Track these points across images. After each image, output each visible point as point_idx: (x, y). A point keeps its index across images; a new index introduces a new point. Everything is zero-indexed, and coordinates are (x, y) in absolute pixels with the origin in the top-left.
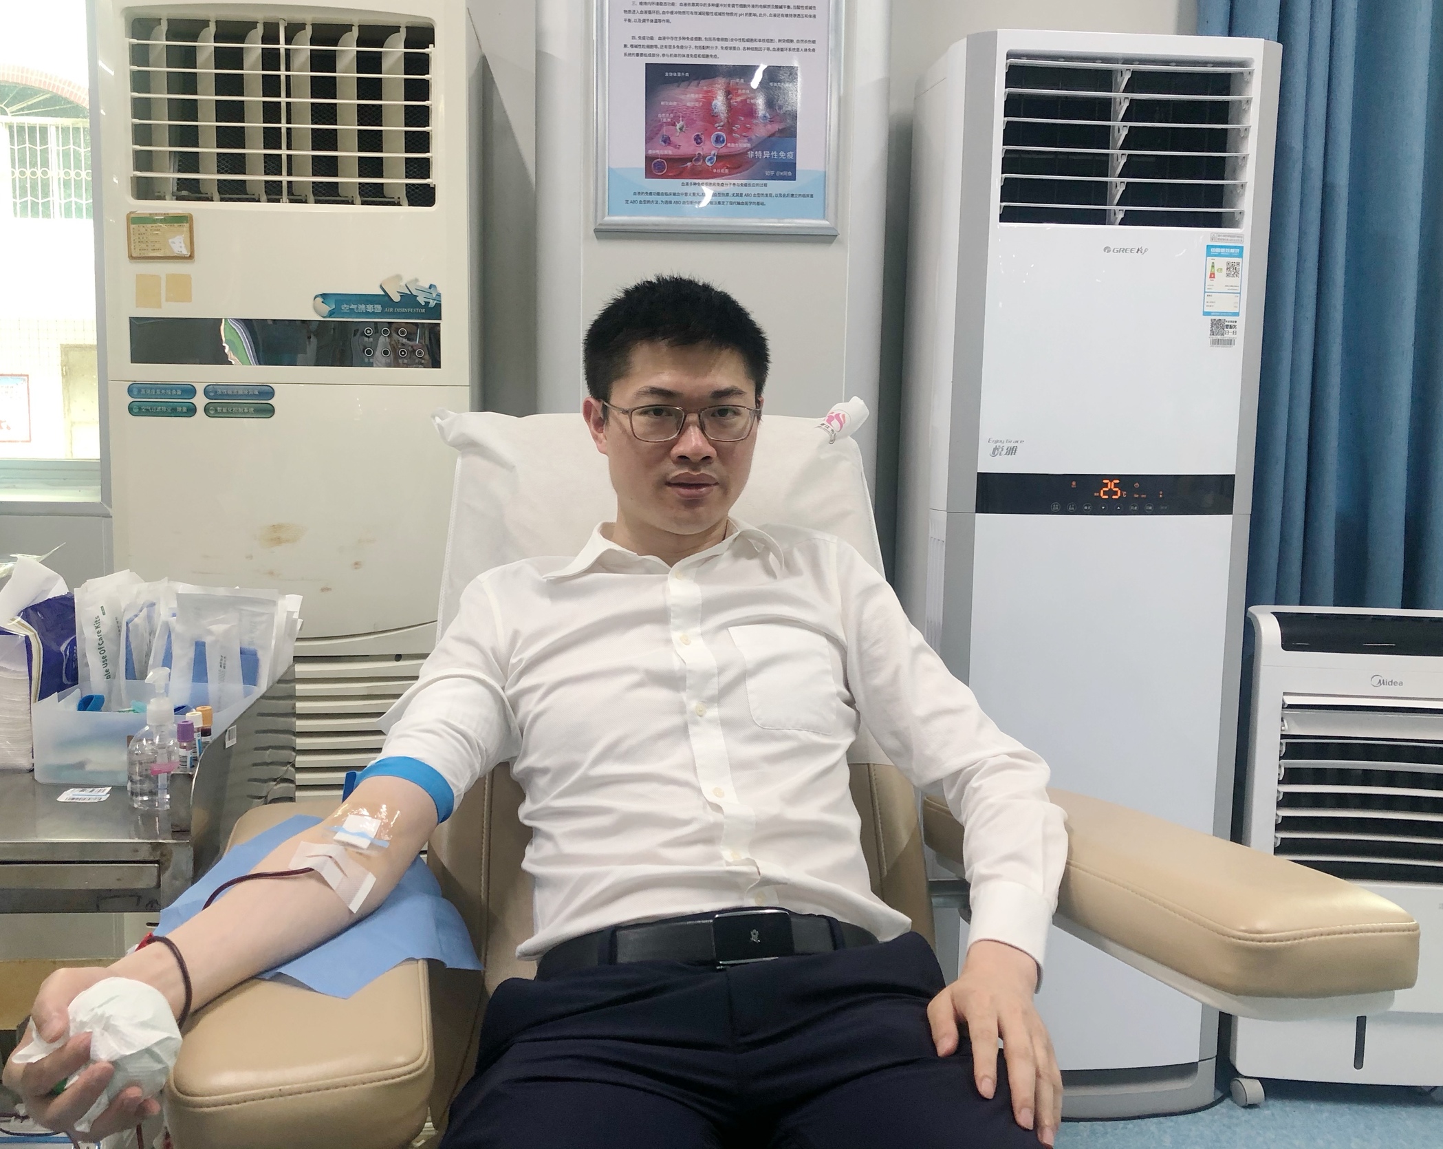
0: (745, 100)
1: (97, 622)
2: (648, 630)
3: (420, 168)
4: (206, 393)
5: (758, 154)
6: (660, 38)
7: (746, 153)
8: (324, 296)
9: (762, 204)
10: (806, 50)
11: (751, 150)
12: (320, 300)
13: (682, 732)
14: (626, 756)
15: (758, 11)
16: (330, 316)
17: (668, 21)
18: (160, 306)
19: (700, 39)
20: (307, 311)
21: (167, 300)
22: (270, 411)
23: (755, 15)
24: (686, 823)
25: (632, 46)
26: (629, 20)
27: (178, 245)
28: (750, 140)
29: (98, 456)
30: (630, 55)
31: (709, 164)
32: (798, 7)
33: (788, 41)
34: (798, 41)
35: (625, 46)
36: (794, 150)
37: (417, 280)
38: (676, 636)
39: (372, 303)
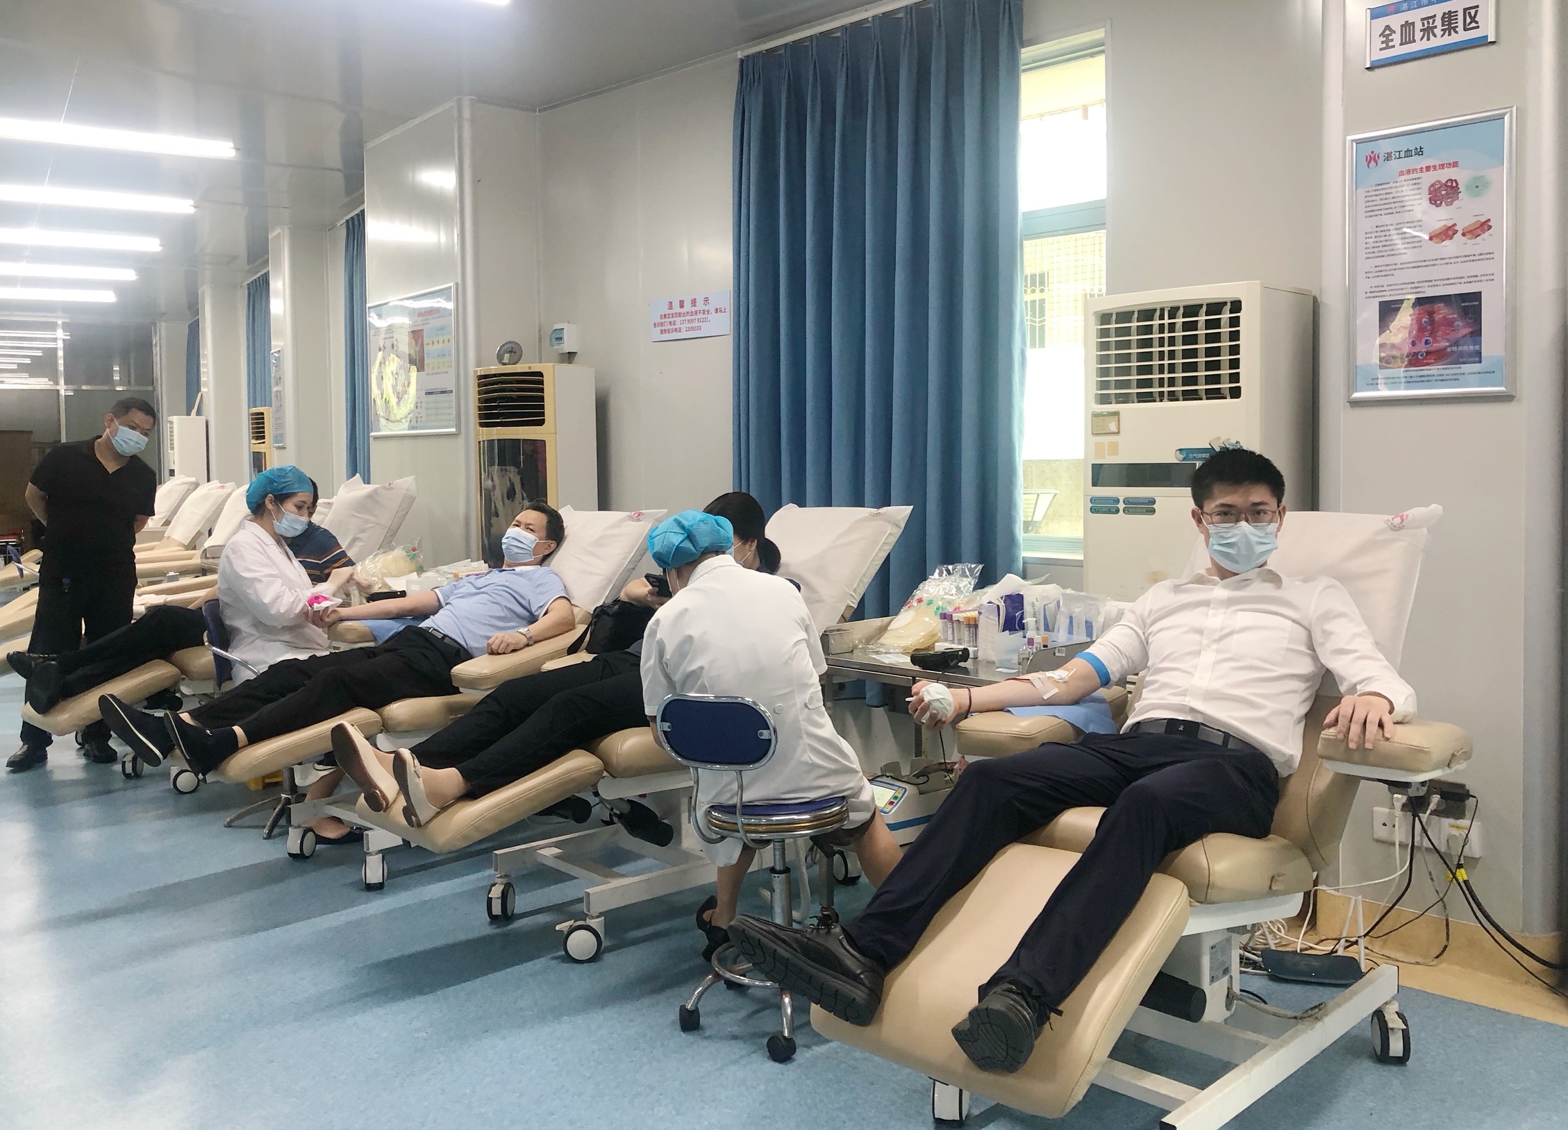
0: (1445, 317)
1: (1033, 605)
2: (1202, 609)
3: (1235, 378)
4: (1124, 502)
5: (1455, 349)
6: (1388, 286)
7: (1446, 349)
8: (1180, 450)
9: (1458, 379)
10: (1487, 280)
11: (1449, 346)
12: (1178, 452)
13: (1199, 653)
14: (1173, 661)
15: (1453, 261)
16: (1183, 460)
17: (1393, 275)
18: (1104, 458)
19: (1414, 283)
20: (1171, 458)
21: (1108, 455)
22: (1153, 511)
23: (1451, 263)
24: (1180, 687)
25: (1370, 292)
26: (1369, 278)
27: (1113, 427)
28: (1448, 340)
29: (1083, 536)
30: (1369, 297)
31: (1421, 358)
32: (1481, 254)
33: (1474, 276)
34: (1481, 276)
35: (1366, 293)
36: (1480, 344)
37: (1229, 439)
38: (1211, 612)
39: (1203, 453)
